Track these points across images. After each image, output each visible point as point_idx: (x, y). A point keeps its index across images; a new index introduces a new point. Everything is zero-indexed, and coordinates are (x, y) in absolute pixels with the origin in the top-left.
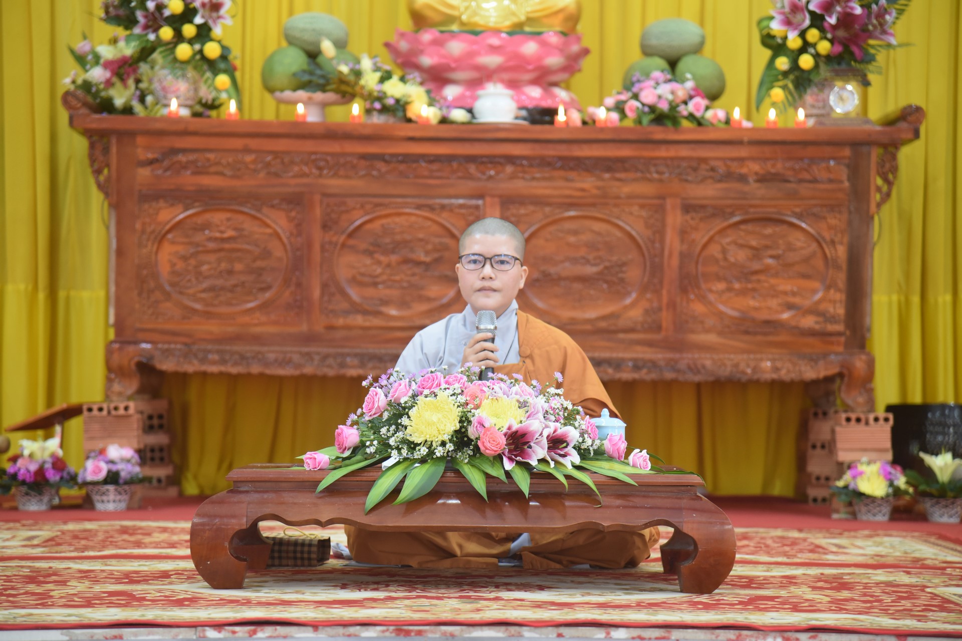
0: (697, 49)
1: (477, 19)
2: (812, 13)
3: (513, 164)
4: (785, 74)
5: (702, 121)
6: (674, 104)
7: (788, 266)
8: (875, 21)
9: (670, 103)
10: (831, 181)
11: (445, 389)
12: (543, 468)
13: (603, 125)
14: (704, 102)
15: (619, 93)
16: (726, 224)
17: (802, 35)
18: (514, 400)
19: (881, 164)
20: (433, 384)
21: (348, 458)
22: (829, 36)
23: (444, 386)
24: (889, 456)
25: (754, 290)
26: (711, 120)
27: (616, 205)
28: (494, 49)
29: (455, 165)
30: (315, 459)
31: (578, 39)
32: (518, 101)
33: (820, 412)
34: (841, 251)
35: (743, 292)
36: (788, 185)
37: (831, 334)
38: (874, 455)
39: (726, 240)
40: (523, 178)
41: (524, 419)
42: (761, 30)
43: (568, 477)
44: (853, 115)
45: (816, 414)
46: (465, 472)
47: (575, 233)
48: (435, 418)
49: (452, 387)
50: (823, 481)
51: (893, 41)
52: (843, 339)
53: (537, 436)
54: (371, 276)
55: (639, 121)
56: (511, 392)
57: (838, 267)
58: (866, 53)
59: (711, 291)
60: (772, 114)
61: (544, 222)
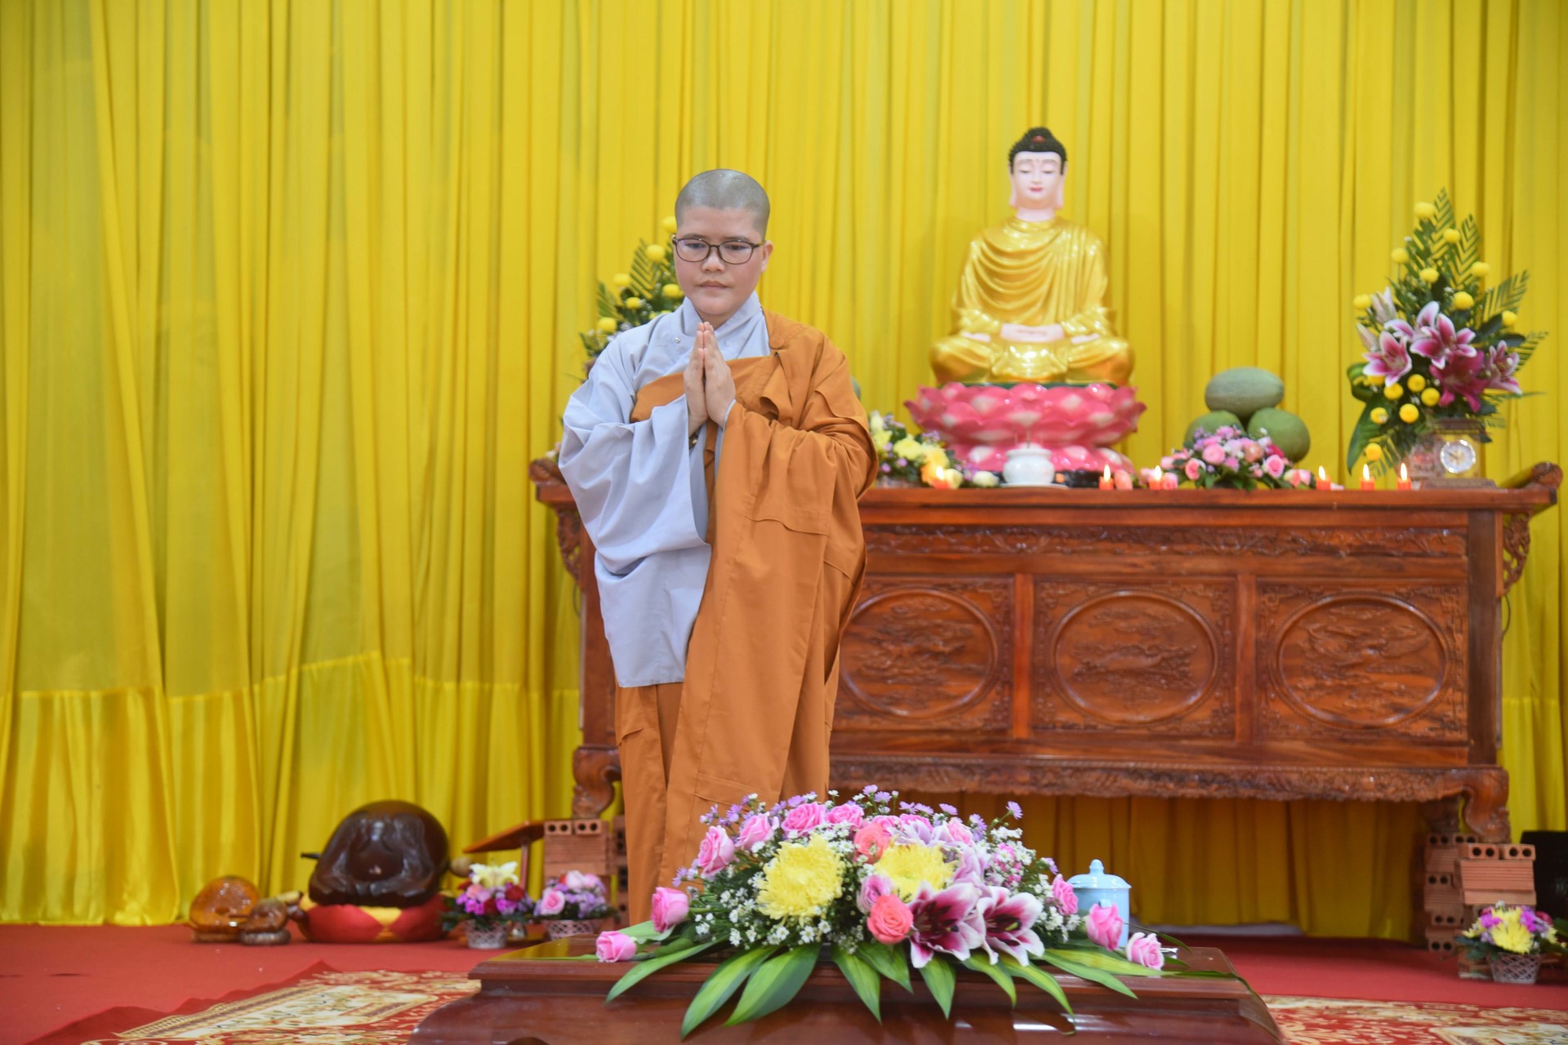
0: (1277, 400)
1: (1009, 371)
2: (1414, 357)
3: (1050, 534)
4: (1383, 428)
5: (1280, 482)
6: (1245, 463)
7: (1392, 658)
8: (1493, 366)
9: (1241, 462)
10: (1444, 555)
11: (824, 829)
12: (977, 965)
13: (1158, 487)
14: (1283, 462)
15: (1178, 451)
16: (1313, 606)
17: (1403, 382)
18: (936, 848)
19: (1508, 532)
20: (807, 821)
21: (665, 942)
22: (1437, 382)
23: (824, 824)
24: (1532, 900)
25: (1351, 687)
26: (1292, 482)
27: (1175, 584)
28: (1029, 404)
29: (979, 536)
30: (610, 943)
31: (1131, 393)
32: (1055, 464)
33: (1439, 837)
34: (1461, 641)
35: (1338, 691)
36: (1390, 559)
37: (1451, 744)
38: (1512, 898)
39: (1312, 627)
40: (1062, 551)
41: (949, 881)
42: (1352, 380)
43: (1019, 981)
44: (1469, 475)
45: (1433, 841)
46: (847, 970)
47: (1126, 617)
48: (802, 880)
49: (836, 826)
50: (1444, 923)
51: (1518, 391)
52: (1466, 750)
53: (969, 909)
54: (878, 669)
55: (1201, 482)
56: (933, 835)
57: (1457, 661)
58: (1484, 404)
59: (1296, 688)
60: (1366, 474)
61: (1086, 605)
